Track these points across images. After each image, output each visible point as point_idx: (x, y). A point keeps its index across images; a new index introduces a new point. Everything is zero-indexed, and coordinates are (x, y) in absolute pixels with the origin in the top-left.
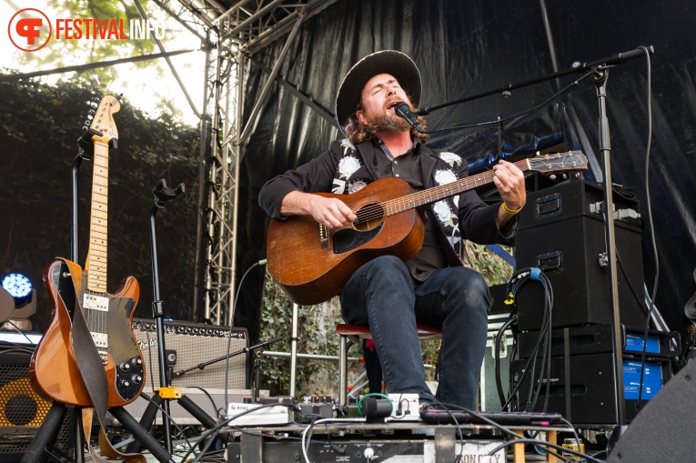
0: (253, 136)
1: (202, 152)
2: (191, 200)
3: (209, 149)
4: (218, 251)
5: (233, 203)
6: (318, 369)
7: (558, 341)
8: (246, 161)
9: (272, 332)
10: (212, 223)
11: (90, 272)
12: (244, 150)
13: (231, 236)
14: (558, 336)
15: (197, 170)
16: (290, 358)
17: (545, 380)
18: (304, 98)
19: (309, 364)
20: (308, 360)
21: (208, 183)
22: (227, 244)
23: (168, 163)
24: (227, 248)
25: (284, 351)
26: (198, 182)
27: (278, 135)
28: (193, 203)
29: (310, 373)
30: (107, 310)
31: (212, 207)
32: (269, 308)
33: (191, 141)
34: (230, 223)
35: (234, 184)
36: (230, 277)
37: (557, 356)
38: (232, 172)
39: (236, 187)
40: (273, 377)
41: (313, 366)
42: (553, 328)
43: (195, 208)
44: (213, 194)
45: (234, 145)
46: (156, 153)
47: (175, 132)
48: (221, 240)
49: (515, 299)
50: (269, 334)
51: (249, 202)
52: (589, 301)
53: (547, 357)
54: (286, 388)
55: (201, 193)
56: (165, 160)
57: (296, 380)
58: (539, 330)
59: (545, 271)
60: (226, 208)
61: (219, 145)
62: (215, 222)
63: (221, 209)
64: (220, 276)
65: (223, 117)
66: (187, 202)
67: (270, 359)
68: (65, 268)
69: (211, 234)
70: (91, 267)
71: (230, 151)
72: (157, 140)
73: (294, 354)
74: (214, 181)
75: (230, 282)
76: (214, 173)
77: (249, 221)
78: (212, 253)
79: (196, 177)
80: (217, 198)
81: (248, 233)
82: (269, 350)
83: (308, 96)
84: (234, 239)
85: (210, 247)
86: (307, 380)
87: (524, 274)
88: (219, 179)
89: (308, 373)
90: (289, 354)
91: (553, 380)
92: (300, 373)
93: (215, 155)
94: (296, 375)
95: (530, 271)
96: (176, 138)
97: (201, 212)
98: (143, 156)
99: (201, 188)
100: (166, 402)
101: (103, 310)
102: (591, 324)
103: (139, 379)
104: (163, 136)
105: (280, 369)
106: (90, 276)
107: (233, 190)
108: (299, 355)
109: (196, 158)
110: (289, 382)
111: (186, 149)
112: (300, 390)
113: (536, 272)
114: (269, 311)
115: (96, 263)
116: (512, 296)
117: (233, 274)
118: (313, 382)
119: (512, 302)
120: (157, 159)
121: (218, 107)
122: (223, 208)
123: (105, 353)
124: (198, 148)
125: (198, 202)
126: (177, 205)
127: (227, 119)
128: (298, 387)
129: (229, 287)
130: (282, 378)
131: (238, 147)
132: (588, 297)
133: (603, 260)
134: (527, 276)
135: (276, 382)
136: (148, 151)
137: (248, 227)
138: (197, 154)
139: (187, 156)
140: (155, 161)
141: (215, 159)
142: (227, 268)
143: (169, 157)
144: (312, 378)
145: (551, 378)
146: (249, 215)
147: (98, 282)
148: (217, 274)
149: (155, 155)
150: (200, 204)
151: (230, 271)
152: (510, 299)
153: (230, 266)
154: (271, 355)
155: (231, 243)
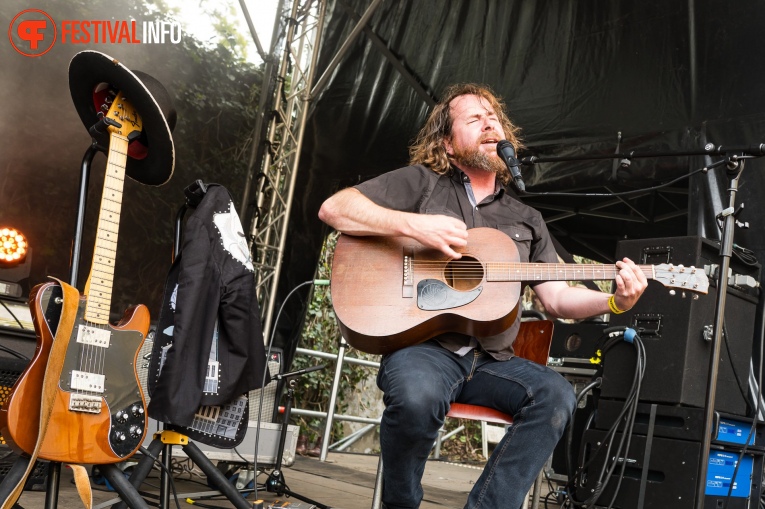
0: (326, 93)
1: (263, 101)
2: (241, 158)
3: (271, 101)
4: (265, 224)
5: (291, 170)
6: (367, 375)
7: (642, 417)
8: (314, 122)
9: (319, 327)
10: (263, 191)
11: (89, 298)
12: (314, 107)
13: (284, 209)
14: (643, 412)
15: (253, 122)
16: (336, 360)
17: (621, 459)
18: (394, 60)
19: (358, 369)
20: (356, 365)
21: (264, 142)
22: (278, 218)
23: (218, 109)
24: (276, 222)
25: (330, 351)
26: (252, 136)
27: (357, 97)
28: (243, 161)
29: (357, 380)
30: (107, 346)
31: (265, 172)
32: (319, 299)
33: (251, 85)
34: (285, 193)
35: (295, 147)
36: (276, 258)
37: (639, 433)
38: (295, 132)
39: (298, 151)
40: (312, 380)
41: (362, 371)
42: (640, 401)
43: (245, 167)
44: (268, 157)
45: (302, 99)
46: (205, 94)
47: (232, 71)
48: (271, 212)
49: (602, 358)
50: (315, 330)
51: (311, 171)
52: (684, 379)
53: (628, 432)
54: (326, 395)
55: (254, 152)
56: (215, 105)
57: (339, 386)
58: (624, 400)
59: (641, 334)
60: (282, 173)
61: (284, 96)
62: (267, 188)
63: (275, 174)
64: (264, 255)
65: (293, 62)
66: (236, 159)
67: (311, 358)
68: (58, 292)
69: (260, 204)
70: (91, 292)
71: (295, 105)
72: (209, 79)
73: (341, 356)
74: (271, 140)
75: (275, 265)
76: (273, 129)
77: (307, 195)
78: (257, 227)
79: (251, 129)
80: (272, 162)
81: (305, 209)
82: (312, 348)
83: (399, 57)
84: (286, 214)
85: (256, 219)
86: (353, 388)
87: (617, 333)
88: (279, 136)
89: (355, 379)
90: (335, 356)
91: (631, 461)
92: (345, 379)
93: (277, 109)
94: (340, 381)
95: (624, 331)
96: (233, 78)
97: (251, 176)
98: (188, 96)
99: (255, 145)
100: (168, 447)
101: (102, 345)
102: (683, 405)
103: (139, 431)
104: (217, 74)
105: (323, 371)
106: (89, 304)
107: (294, 154)
108: (346, 358)
109: (254, 107)
110: (330, 388)
111: (243, 94)
112: (342, 399)
113: (631, 333)
114: (318, 302)
115: (98, 288)
116: (599, 354)
117: (280, 256)
118: (360, 391)
119: (598, 361)
120: (206, 102)
121: (288, 50)
122: (279, 173)
123: (100, 398)
124: (257, 96)
125: (248, 162)
126: (223, 161)
127: (297, 65)
128: (340, 394)
129: (273, 270)
130: (322, 383)
131: (307, 103)
132: (685, 373)
133: (708, 332)
134: (620, 336)
135: (315, 387)
136: (196, 91)
137: (305, 201)
138: (256, 102)
139: (243, 103)
140: (202, 104)
141: (276, 114)
142: (274, 247)
143: (220, 102)
144: (358, 386)
145: (628, 457)
146: (308, 188)
147: (99, 311)
148: (261, 253)
149: (204, 97)
150: (251, 165)
151: (277, 252)
152: (596, 357)
153: (278, 245)
154: (313, 355)
155: (282, 218)
